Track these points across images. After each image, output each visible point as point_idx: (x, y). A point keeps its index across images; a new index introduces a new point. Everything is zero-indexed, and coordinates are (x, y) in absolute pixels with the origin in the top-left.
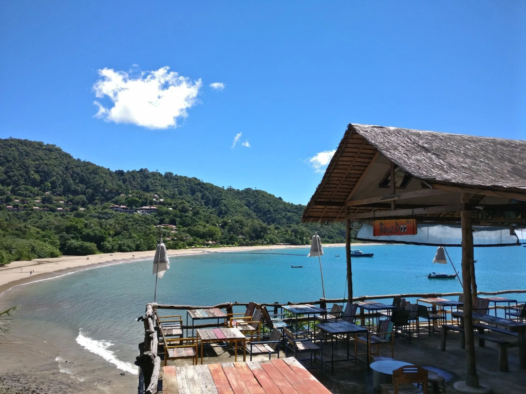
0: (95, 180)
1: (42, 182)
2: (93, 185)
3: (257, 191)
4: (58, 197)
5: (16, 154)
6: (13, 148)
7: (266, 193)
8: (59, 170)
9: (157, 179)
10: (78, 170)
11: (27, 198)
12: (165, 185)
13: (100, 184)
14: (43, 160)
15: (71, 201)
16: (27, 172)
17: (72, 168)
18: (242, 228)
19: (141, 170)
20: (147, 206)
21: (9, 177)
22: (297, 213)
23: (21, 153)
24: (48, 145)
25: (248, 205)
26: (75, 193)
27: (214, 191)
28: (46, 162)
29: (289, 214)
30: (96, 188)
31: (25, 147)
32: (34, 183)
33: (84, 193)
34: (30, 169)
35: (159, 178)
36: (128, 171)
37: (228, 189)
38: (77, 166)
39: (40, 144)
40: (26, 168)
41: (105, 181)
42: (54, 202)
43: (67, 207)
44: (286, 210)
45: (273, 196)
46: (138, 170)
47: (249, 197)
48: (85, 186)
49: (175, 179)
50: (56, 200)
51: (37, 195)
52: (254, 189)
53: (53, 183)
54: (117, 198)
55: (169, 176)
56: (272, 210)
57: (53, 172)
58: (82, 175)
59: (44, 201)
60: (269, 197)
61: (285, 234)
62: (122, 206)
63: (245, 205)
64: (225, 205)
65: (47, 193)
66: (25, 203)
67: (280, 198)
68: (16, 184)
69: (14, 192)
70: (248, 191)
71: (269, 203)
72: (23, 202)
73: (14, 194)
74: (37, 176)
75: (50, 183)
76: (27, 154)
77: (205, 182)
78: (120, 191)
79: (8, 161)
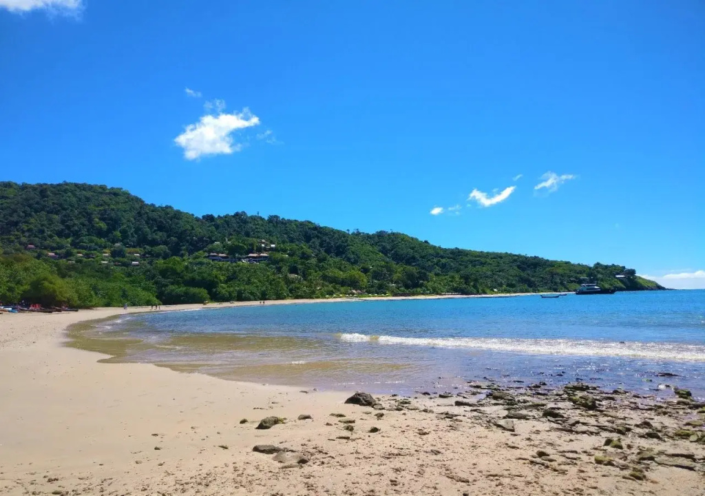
0: (178, 226)
1: (109, 231)
2: (177, 233)
3: (393, 234)
4: (132, 250)
5: (74, 200)
6: (70, 194)
7: (407, 236)
8: (130, 216)
9: (258, 224)
10: (155, 215)
11: (92, 252)
12: (270, 231)
13: (185, 231)
14: (109, 205)
15: (149, 253)
16: (90, 220)
17: (147, 213)
18: (390, 275)
19: (237, 214)
20: (253, 253)
21: (68, 227)
22: (454, 259)
23: (80, 199)
24: (112, 188)
25: (384, 251)
26: (154, 243)
27: (336, 236)
28: (112, 207)
29: (443, 261)
30: (181, 236)
31: (84, 192)
32: (100, 233)
33: (165, 243)
34: (93, 216)
35: (260, 222)
36: (219, 216)
37: (353, 234)
38: (153, 211)
39: (103, 188)
40: (89, 216)
41: (192, 226)
42: (127, 255)
43: (145, 260)
44: (437, 255)
45: (417, 239)
46: (233, 214)
47: (385, 242)
48: (165, 234)
49: (282, 223)
50: (129, 253)
51: (105, 247)
52: (390, 232)
53: (124, 232)
54: (210, 246)
55: (273, 220)
56: (417, 256)
57: (123, 219)
58: (161, 222)
59: (114, 254)
60: (411, 241)
61: (452, 281)
62: (220, 255)
63: (379, 251)
64: (353, 253)
65: (117, 245)
66: (89, 258)
67: (426, 242)
68: (77, 234)
69: (74, 244)
70: (381, 235)
71: (413, 248)
72: (87, 256)
73: (76, 248)
74: (103, 225)
75: (120, 232)
76: (88, 199)
77: (322, 225)
78: (213, 239)
79: (65, 209)
